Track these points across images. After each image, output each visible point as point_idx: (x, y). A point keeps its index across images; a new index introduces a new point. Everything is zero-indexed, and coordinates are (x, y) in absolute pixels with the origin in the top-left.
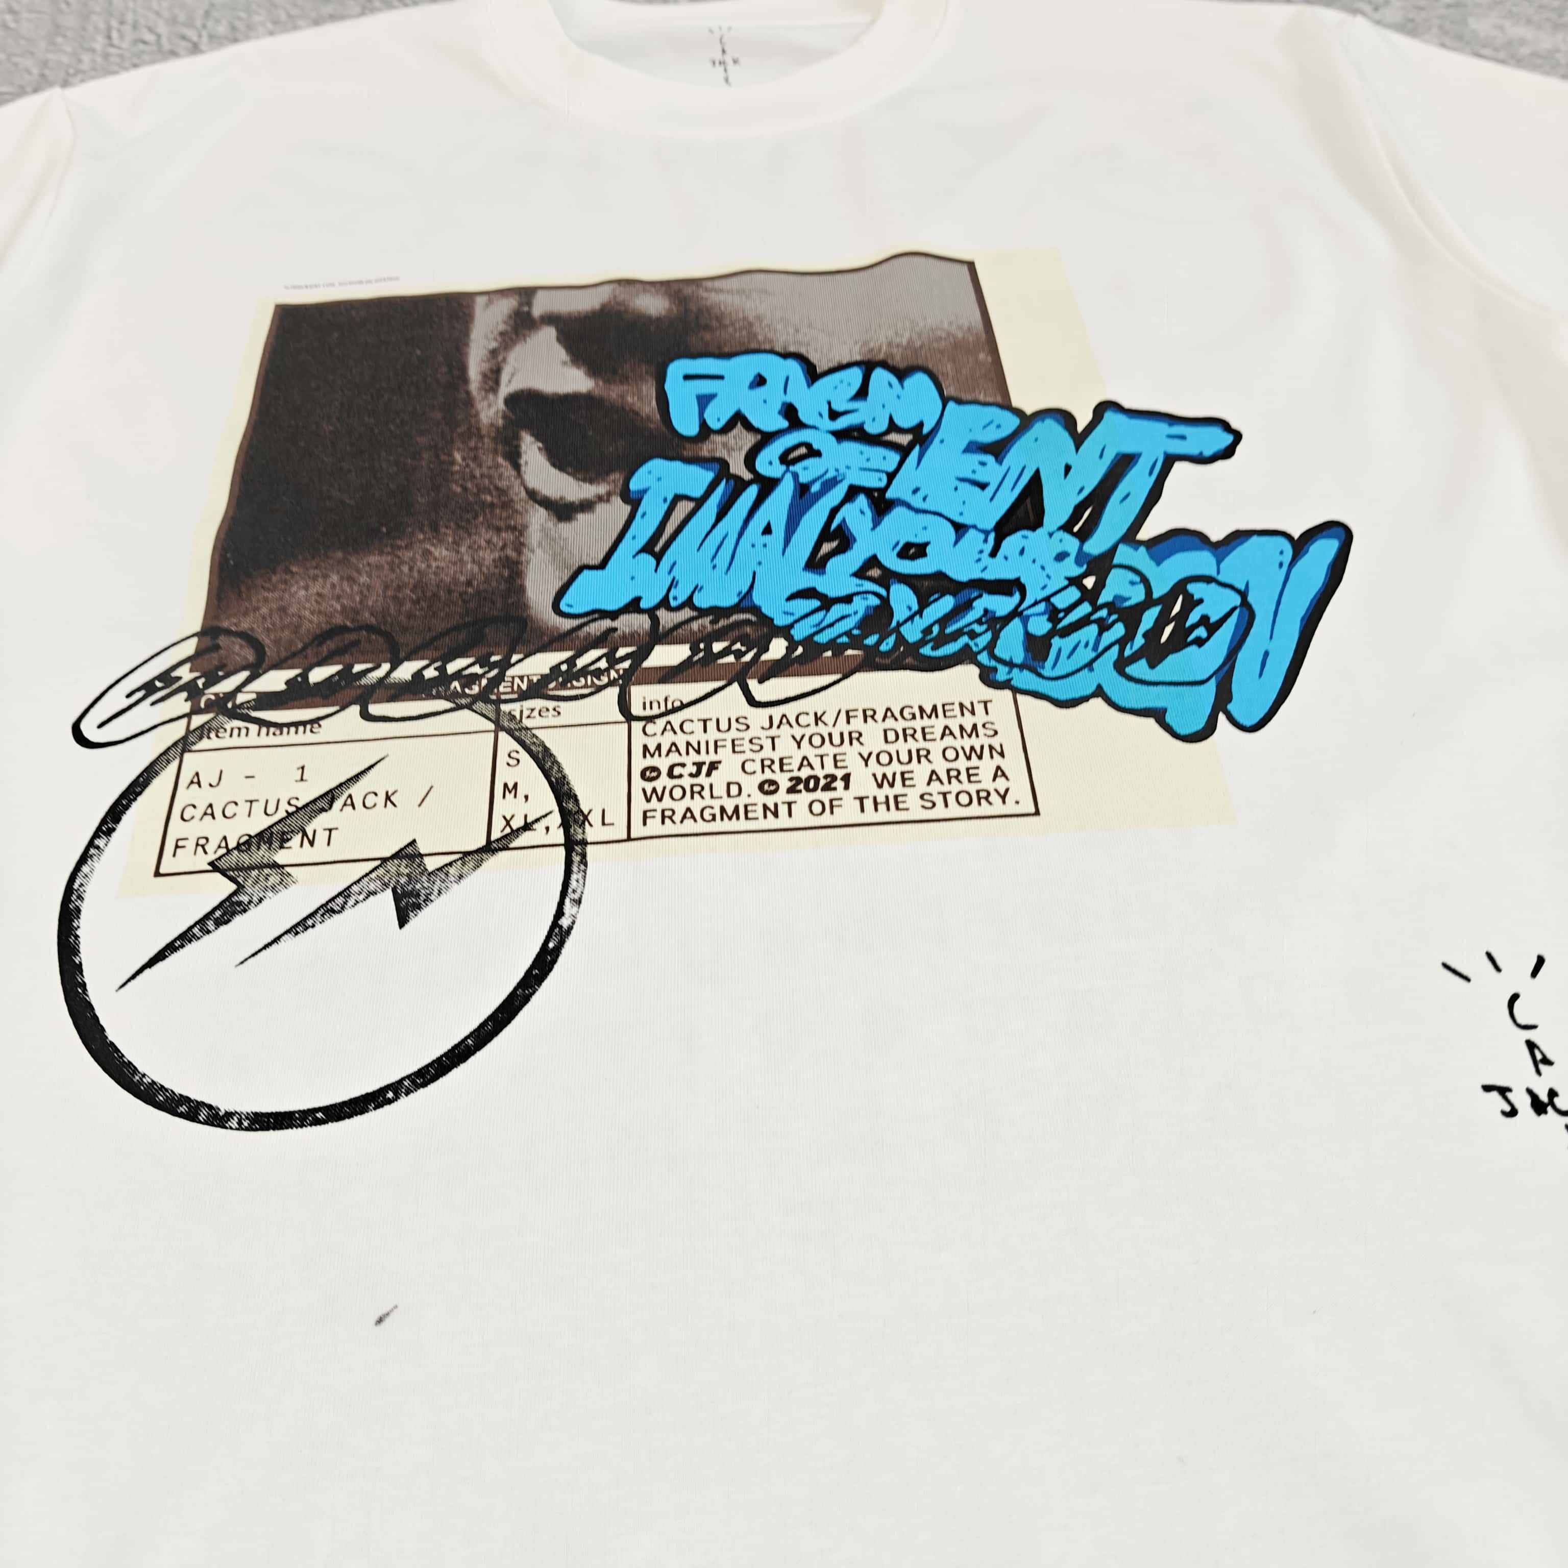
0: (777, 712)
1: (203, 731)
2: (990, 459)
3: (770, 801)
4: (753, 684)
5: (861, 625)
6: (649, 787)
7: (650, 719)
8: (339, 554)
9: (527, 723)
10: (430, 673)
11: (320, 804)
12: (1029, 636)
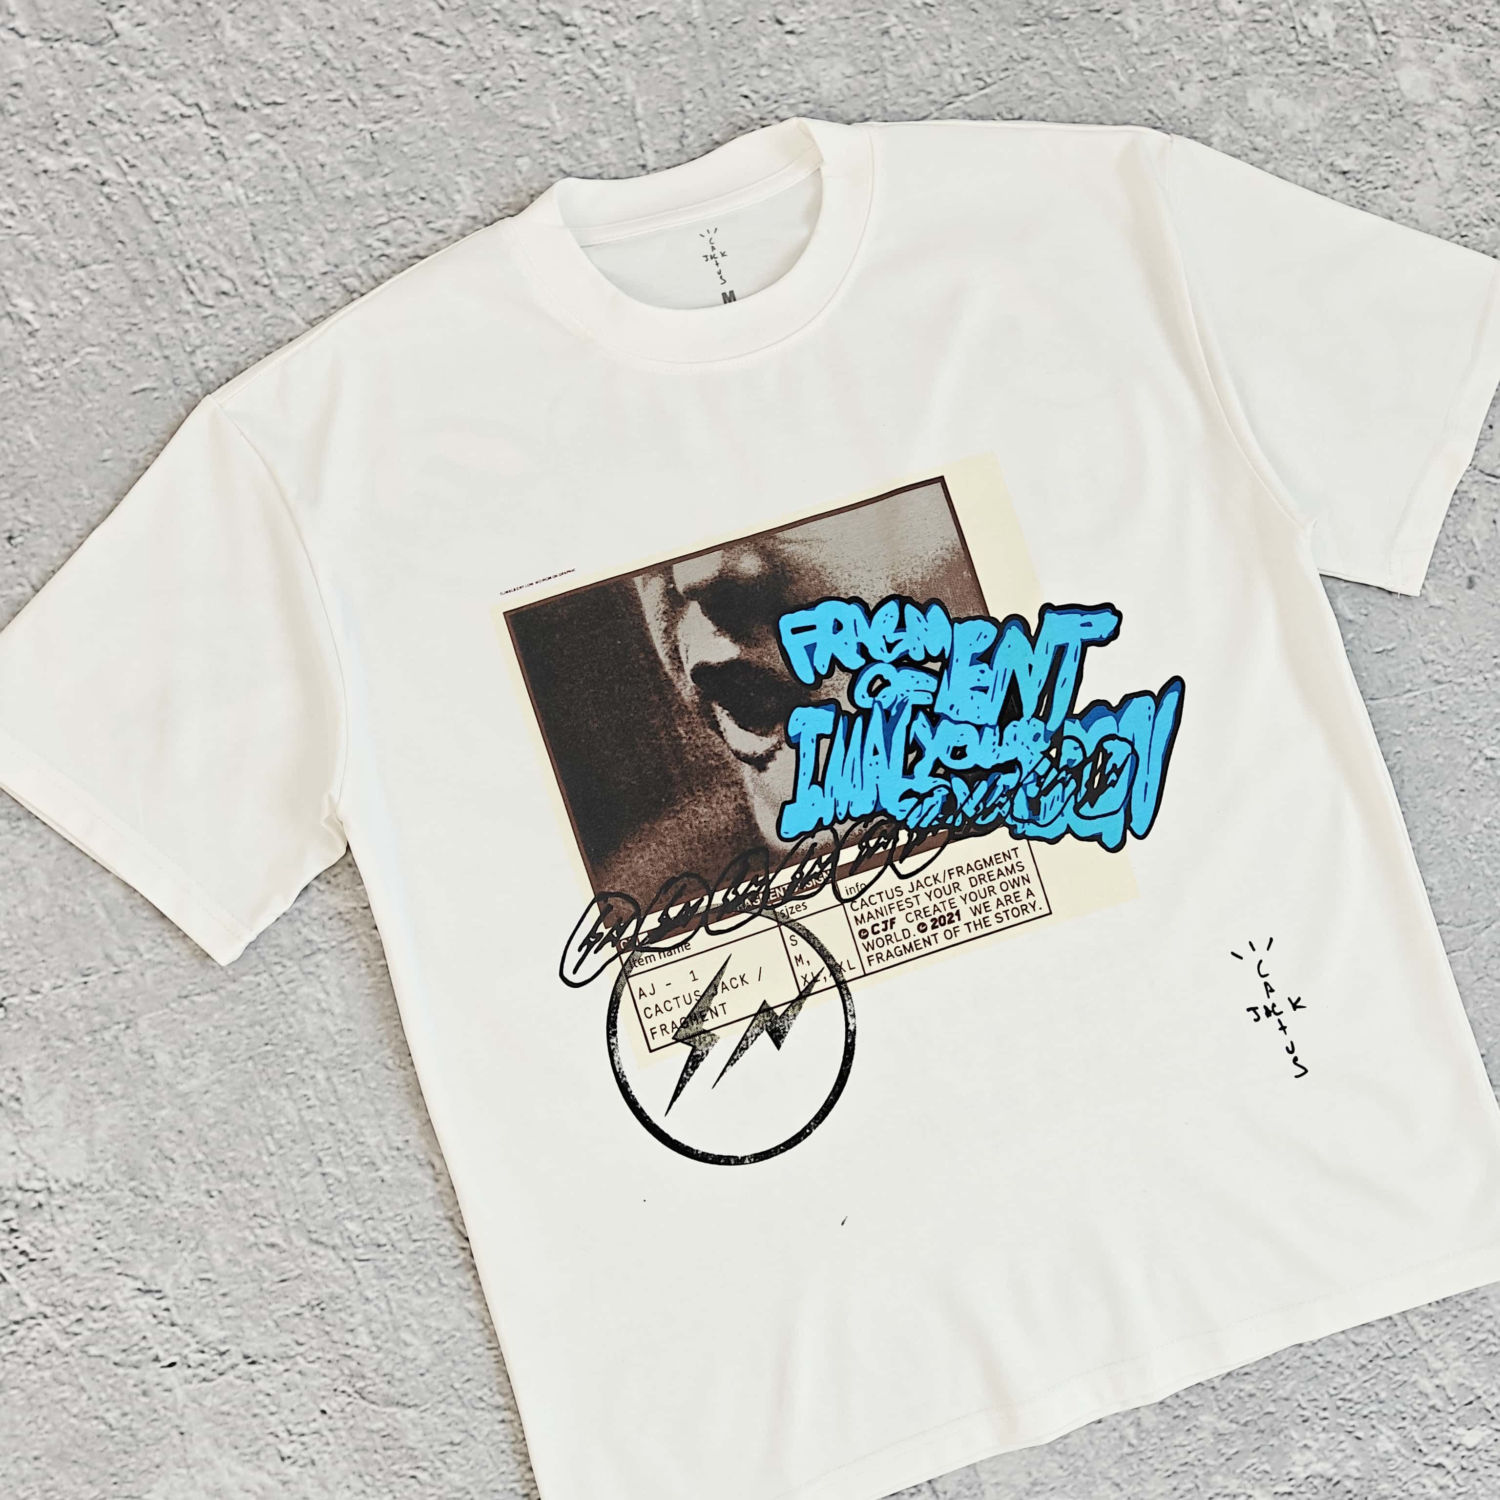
0: (914, 879)
1: (631, 963)
2: (985, 666)
3: (925, 935)
4: (897, 864)
5: (942, 811)
6: (865, 941)
7: (853, 900)
8: (647, 826)
9: (792, 917)
10: (731, 897)
11: (712, 991)
12: (1028, 798)
